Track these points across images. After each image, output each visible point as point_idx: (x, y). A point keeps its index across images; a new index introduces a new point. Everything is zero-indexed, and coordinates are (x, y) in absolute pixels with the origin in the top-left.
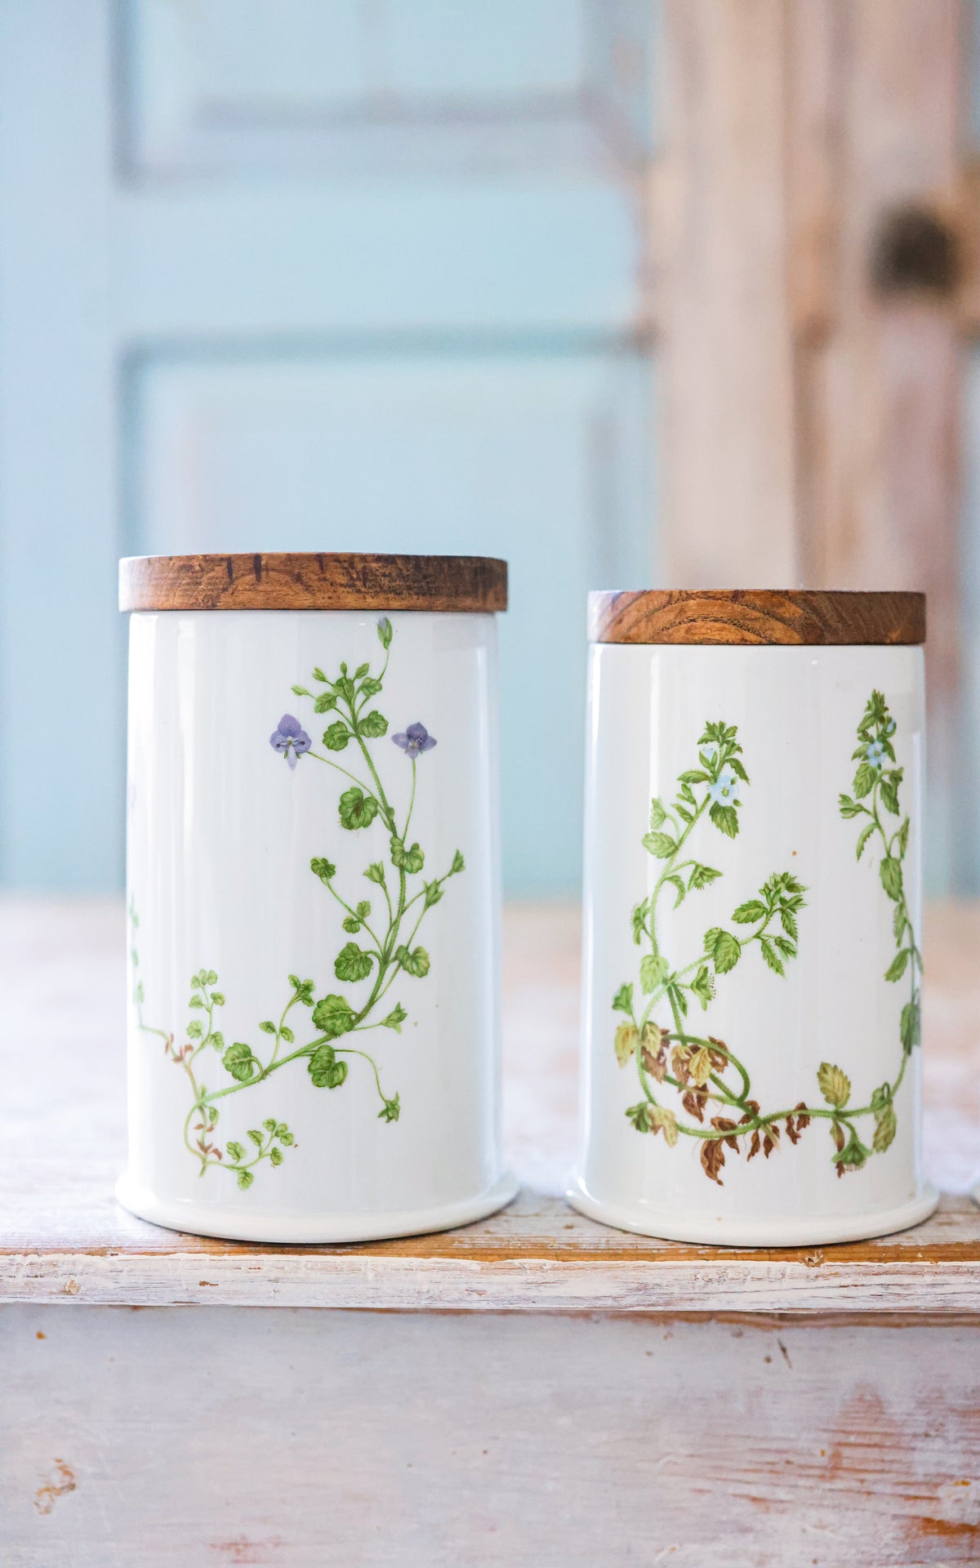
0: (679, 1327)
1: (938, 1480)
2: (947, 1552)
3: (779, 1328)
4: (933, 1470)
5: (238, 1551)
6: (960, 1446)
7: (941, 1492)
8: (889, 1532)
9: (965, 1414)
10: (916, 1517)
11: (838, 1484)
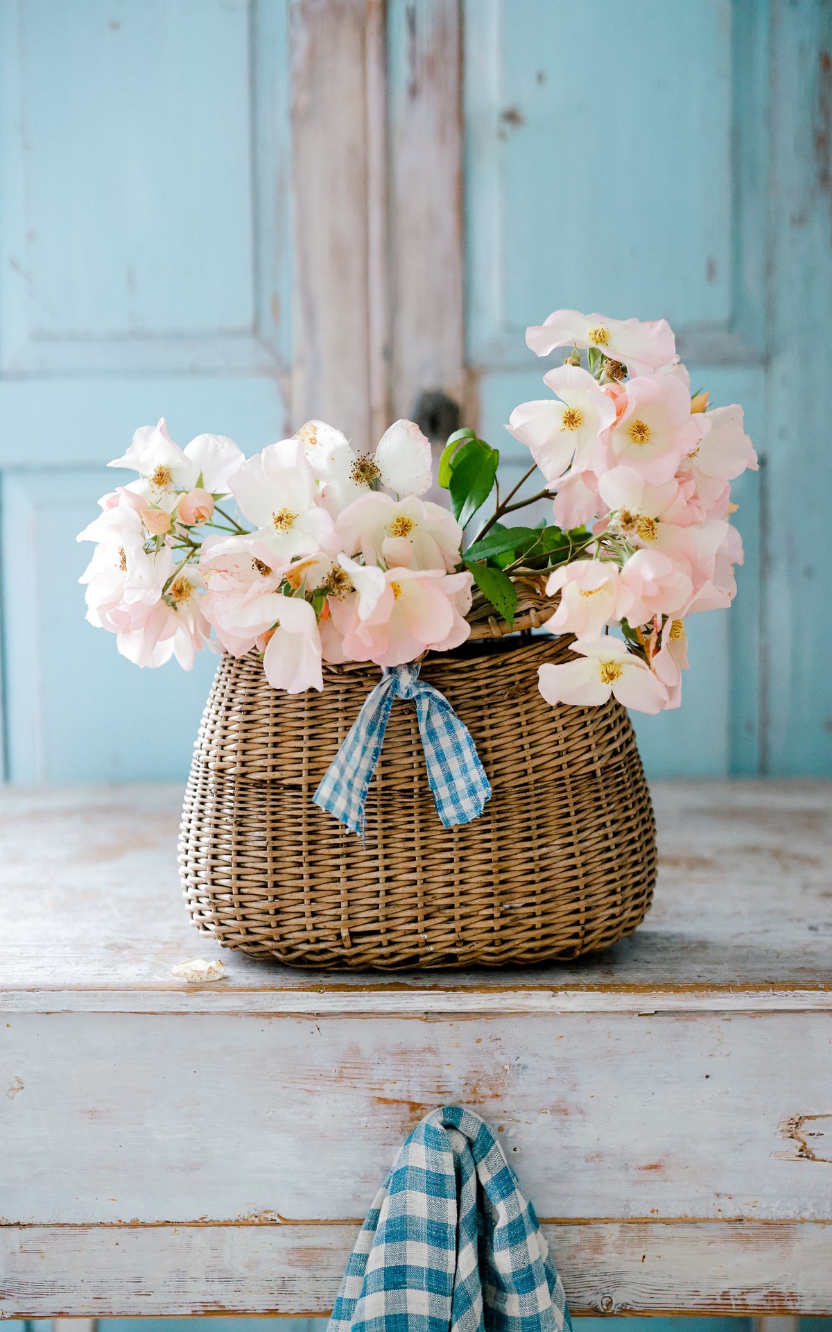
0: (275, 1019)
1: (383, 1082)
2: (387, 1111)
3: (316, 1019)
4: (381, 1078)
5: (93, 1114)
6: (392, 1068)
7: (385, 1087)
8: (364, 1104)
9: (394, 1054)
10: (374, 1097)
11: (342, 1084)
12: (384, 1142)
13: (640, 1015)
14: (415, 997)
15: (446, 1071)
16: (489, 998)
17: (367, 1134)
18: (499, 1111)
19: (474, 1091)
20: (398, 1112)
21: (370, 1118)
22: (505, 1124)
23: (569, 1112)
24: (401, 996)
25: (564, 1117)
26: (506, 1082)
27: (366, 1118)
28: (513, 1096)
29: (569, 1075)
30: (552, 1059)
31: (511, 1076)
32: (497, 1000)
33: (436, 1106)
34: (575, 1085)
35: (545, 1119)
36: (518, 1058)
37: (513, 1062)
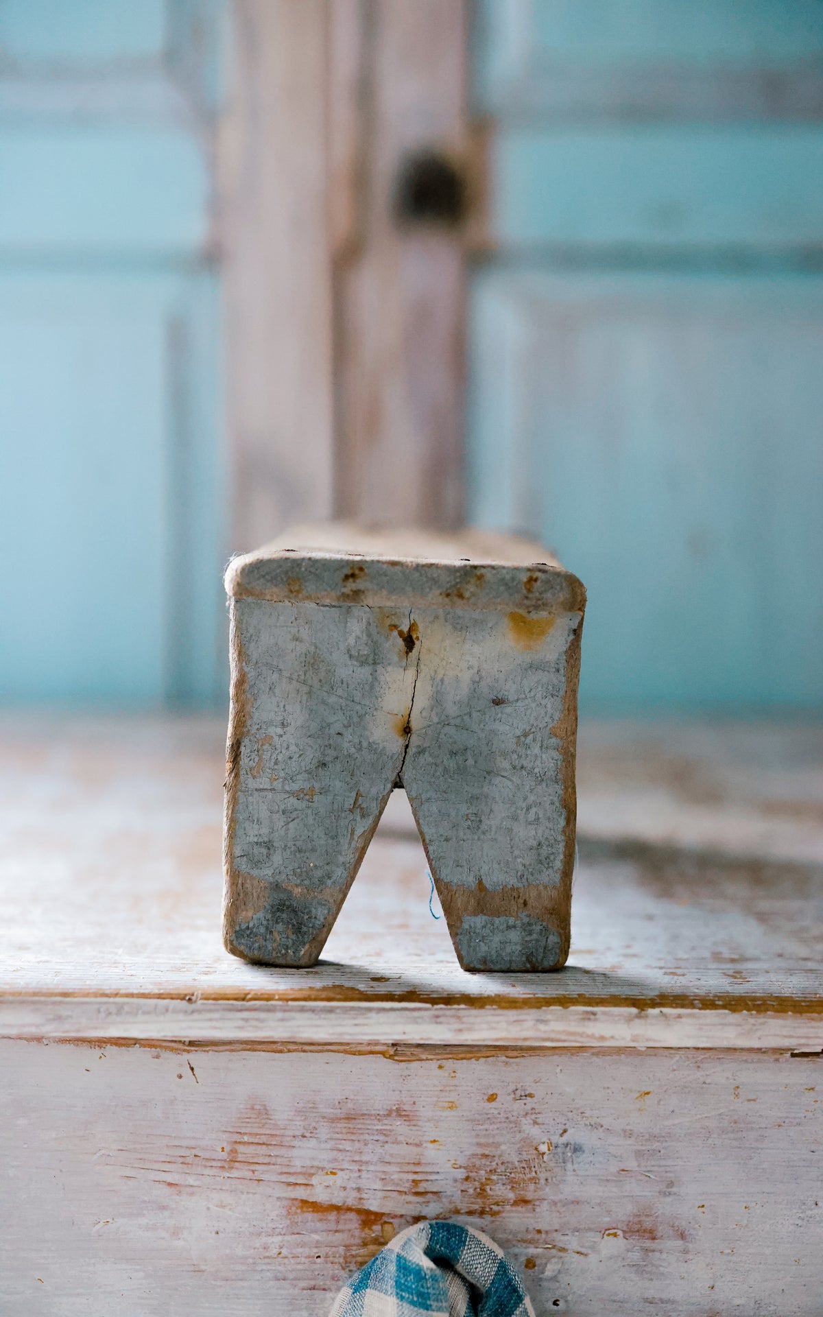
0: (111, 1050)
1: (312, 1171)
2: (319, 1225)
3: (188, 1052)
4: (308, 1163)
6: (328, 1146)
7: (314, 1181)
8: (275, 1211)
9: (333, 1120)
10: (296, 1199)
11: (235, 1174)
12: (312, 1283)
13: (793, 1055)
14: (373, 1015)
15: (431, 1153)
16: (515, 1018)
17: (281, 1268)
18: (527, 1230)
19: (482, 1193)
20: (340, 1227)
21: (288, 1238)
22: (538, 1256)
23: (659, 1234)
24: (346, 1010)
25: (648, 1244)
26: (542, 1176)
27: (280, 1238)
28: (555, 1203)
29: (660, 1166)
30: (628, 1134)
31: (552, 1164)
32: (530, 1023)
33: (409, 1219)
34: (671, 1184)
35: (612, 1246)
36: (565, 1131)
37: (556, 1139)
